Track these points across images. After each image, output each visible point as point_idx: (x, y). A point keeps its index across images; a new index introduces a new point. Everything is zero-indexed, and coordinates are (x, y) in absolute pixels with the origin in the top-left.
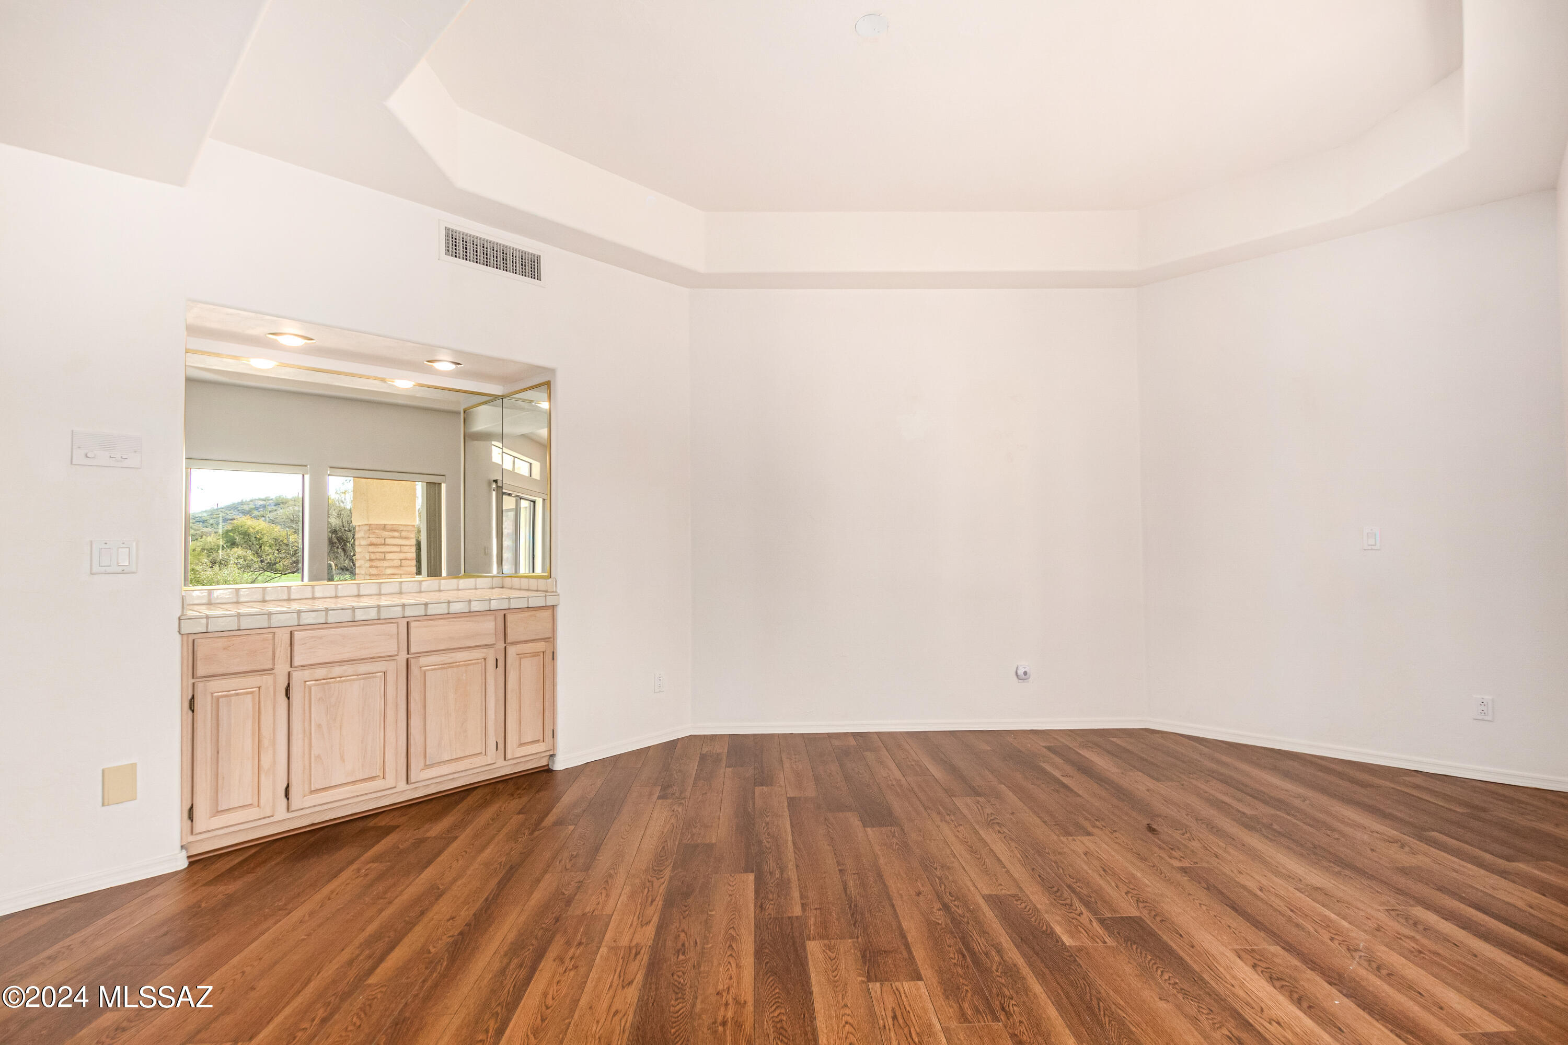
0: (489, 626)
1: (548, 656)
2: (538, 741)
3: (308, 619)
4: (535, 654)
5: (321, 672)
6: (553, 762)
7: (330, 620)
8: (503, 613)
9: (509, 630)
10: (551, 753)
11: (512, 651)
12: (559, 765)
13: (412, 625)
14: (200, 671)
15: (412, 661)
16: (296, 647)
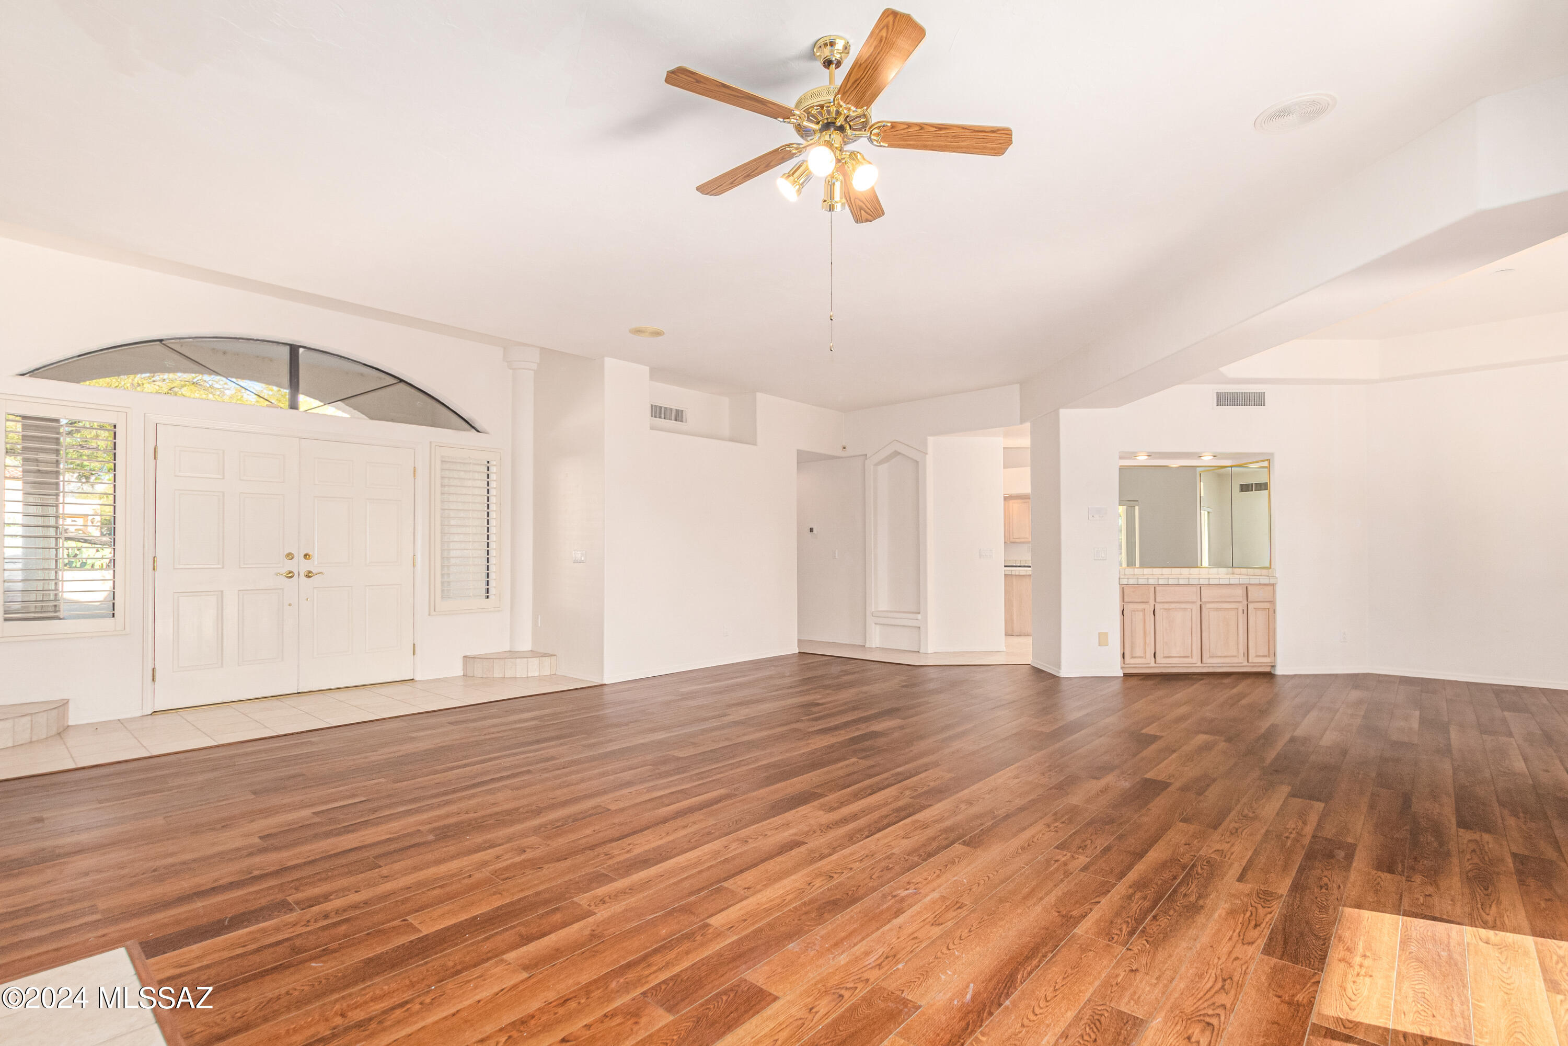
0: (1240, 592)
1: (1272, 612)
2: (1266, 656)
3: (1161, 582)
4: (1264, 609)
5: (1166, 606)
6: (1275, 670)
7: (1160, 583)
8: (1246, 586)
9: (1249, 595)
10: (1273, 664)
11: (1251, 606)
12: (1279, 671)
13: (1202, 589)
14: (1126, 600)
15: (1203, 606)
16: (1157, 594)
